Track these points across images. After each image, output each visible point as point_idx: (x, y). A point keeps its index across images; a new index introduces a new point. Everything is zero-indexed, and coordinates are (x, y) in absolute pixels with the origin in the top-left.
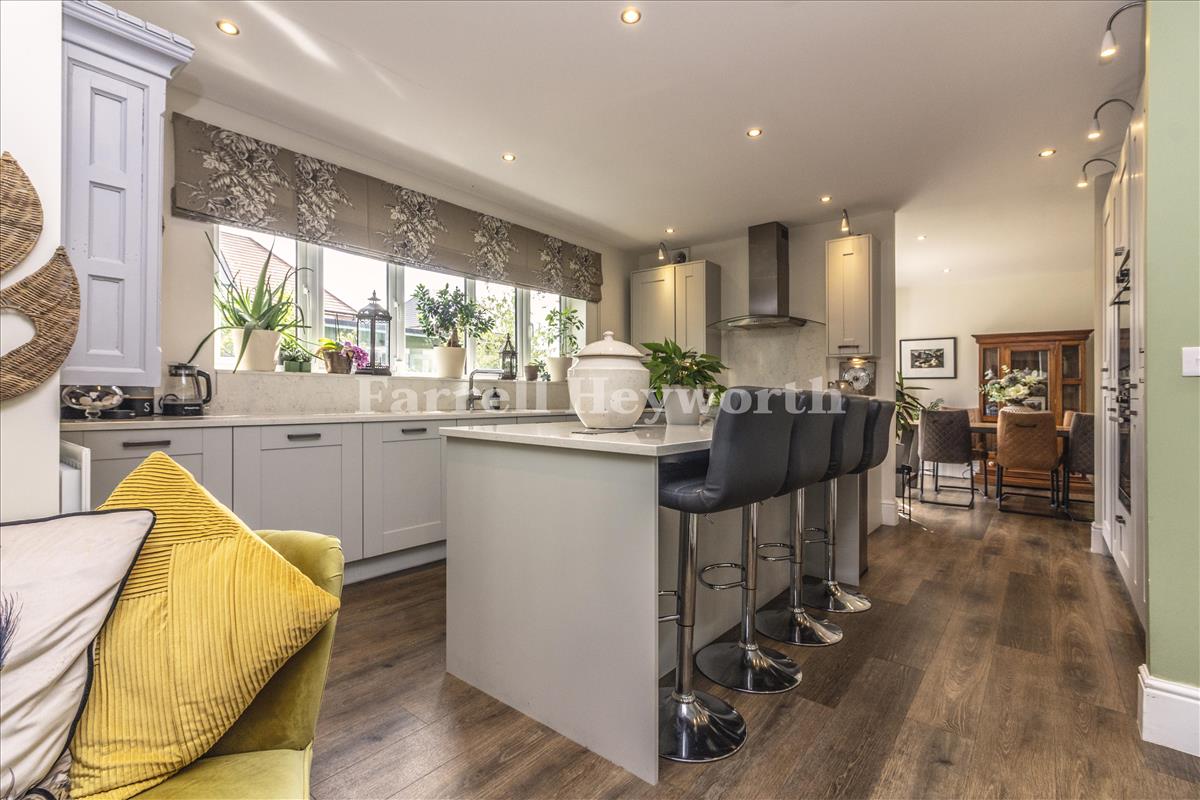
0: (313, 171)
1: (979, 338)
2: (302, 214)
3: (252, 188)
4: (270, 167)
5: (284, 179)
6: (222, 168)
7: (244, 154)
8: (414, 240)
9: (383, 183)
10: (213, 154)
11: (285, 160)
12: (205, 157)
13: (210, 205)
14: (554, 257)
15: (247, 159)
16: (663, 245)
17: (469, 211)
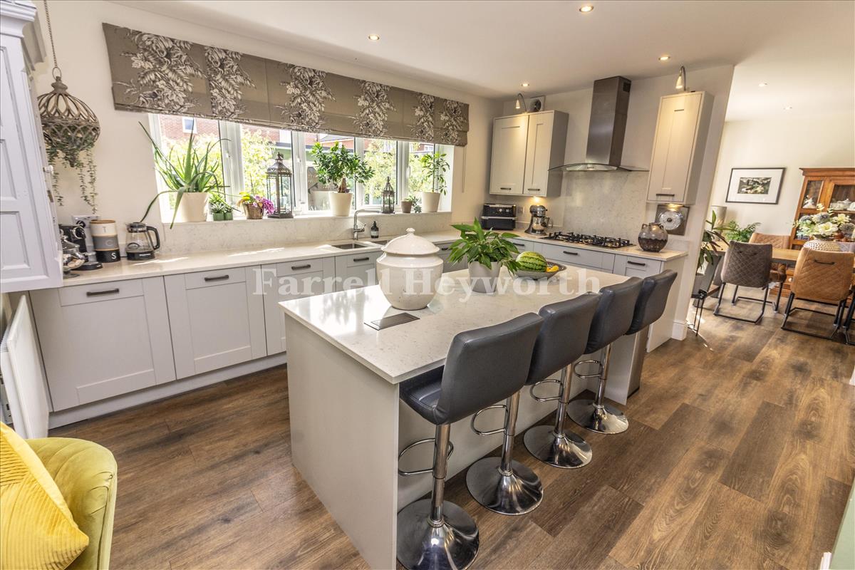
0: (220, 60)
1: (806, 171)
2: (214, 98)
3: (173, 81)
4: (185, 61)
5: (197, 70)
6: (147, 66)
7: (163, 53)
8: (307, 110)
9: (279, 63)
10: (138, 55)
11: (197, 52)
12: (133, 59)
13: (141, 99)
14: (427, 111)
15: (166, 57)
16: (521, 96)
17: (352, 80)
